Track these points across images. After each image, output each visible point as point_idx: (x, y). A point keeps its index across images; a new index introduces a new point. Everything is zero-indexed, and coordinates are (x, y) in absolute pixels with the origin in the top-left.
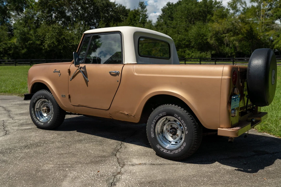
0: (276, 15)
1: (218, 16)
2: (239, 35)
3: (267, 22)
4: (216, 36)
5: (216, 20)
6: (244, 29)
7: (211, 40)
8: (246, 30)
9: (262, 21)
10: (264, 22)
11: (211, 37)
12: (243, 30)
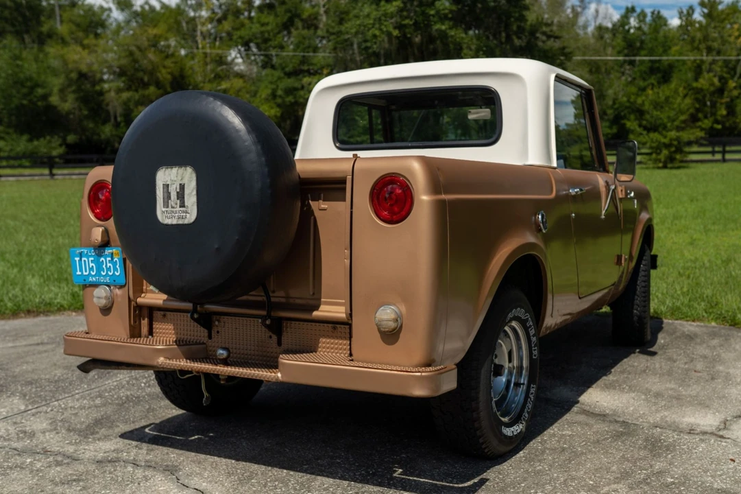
0: (241, 37)
1: (78, 25)
2: (148, 88)
3: (218, 54)
4: (79, 90)
5: (73, 36)
6: (164, 71)
7: (64, 100)
8: (169, 73)
9: (204, 51)
10: (211, 54)
11: (62, 91)
12: (160, 72)
